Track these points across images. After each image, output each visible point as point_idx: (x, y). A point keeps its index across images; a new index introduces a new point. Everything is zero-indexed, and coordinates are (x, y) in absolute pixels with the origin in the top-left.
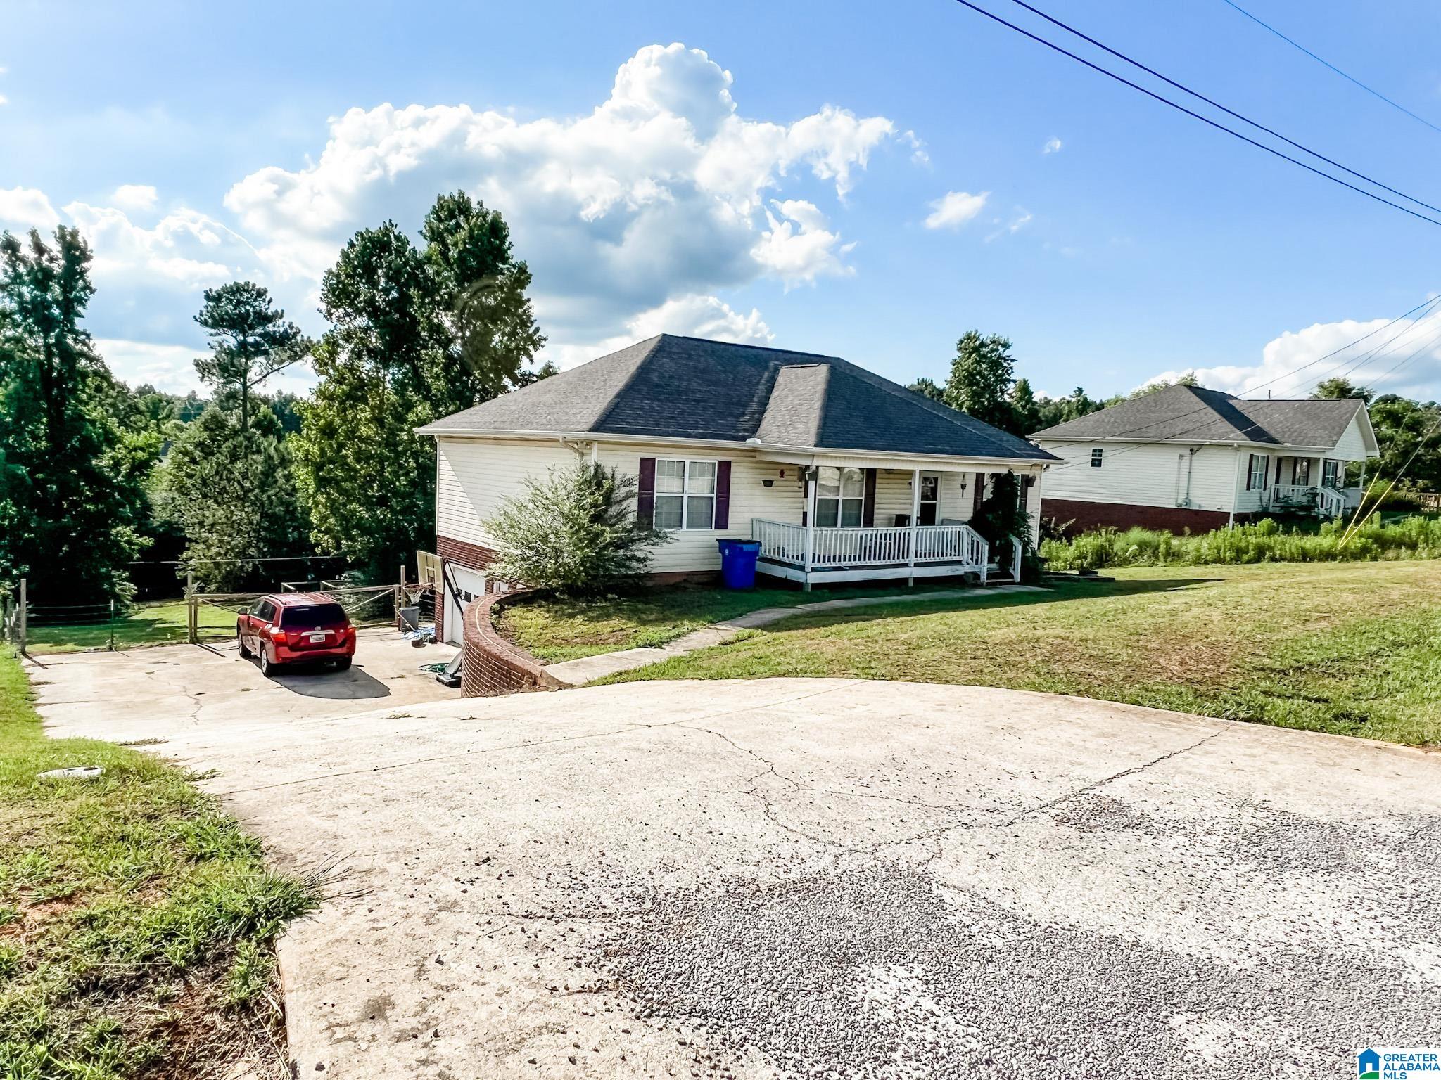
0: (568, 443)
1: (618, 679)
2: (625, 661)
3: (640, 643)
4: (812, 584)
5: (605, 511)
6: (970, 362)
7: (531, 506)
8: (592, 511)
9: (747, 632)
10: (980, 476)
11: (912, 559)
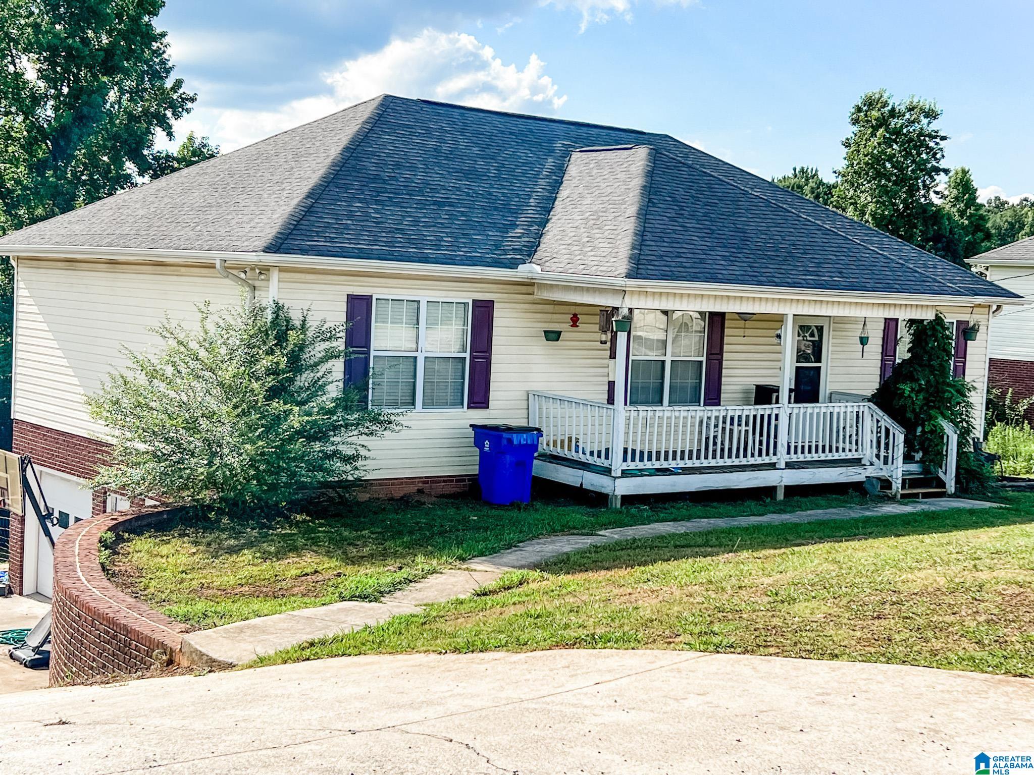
0: (229, 269)
1: (307, 653)
2: (318, 624)
3: (346, 594)
4: (623, 497)
5: (291, 380)
6: (874, 141)
7: (169, 370)
8: (270, 381)
9: (517, 575)
10: (890, 325)
11: (782, 458)
